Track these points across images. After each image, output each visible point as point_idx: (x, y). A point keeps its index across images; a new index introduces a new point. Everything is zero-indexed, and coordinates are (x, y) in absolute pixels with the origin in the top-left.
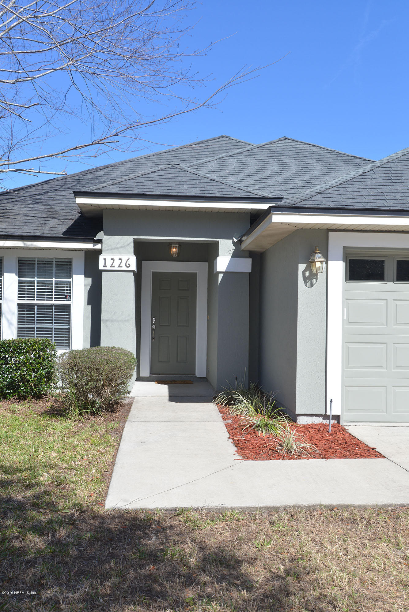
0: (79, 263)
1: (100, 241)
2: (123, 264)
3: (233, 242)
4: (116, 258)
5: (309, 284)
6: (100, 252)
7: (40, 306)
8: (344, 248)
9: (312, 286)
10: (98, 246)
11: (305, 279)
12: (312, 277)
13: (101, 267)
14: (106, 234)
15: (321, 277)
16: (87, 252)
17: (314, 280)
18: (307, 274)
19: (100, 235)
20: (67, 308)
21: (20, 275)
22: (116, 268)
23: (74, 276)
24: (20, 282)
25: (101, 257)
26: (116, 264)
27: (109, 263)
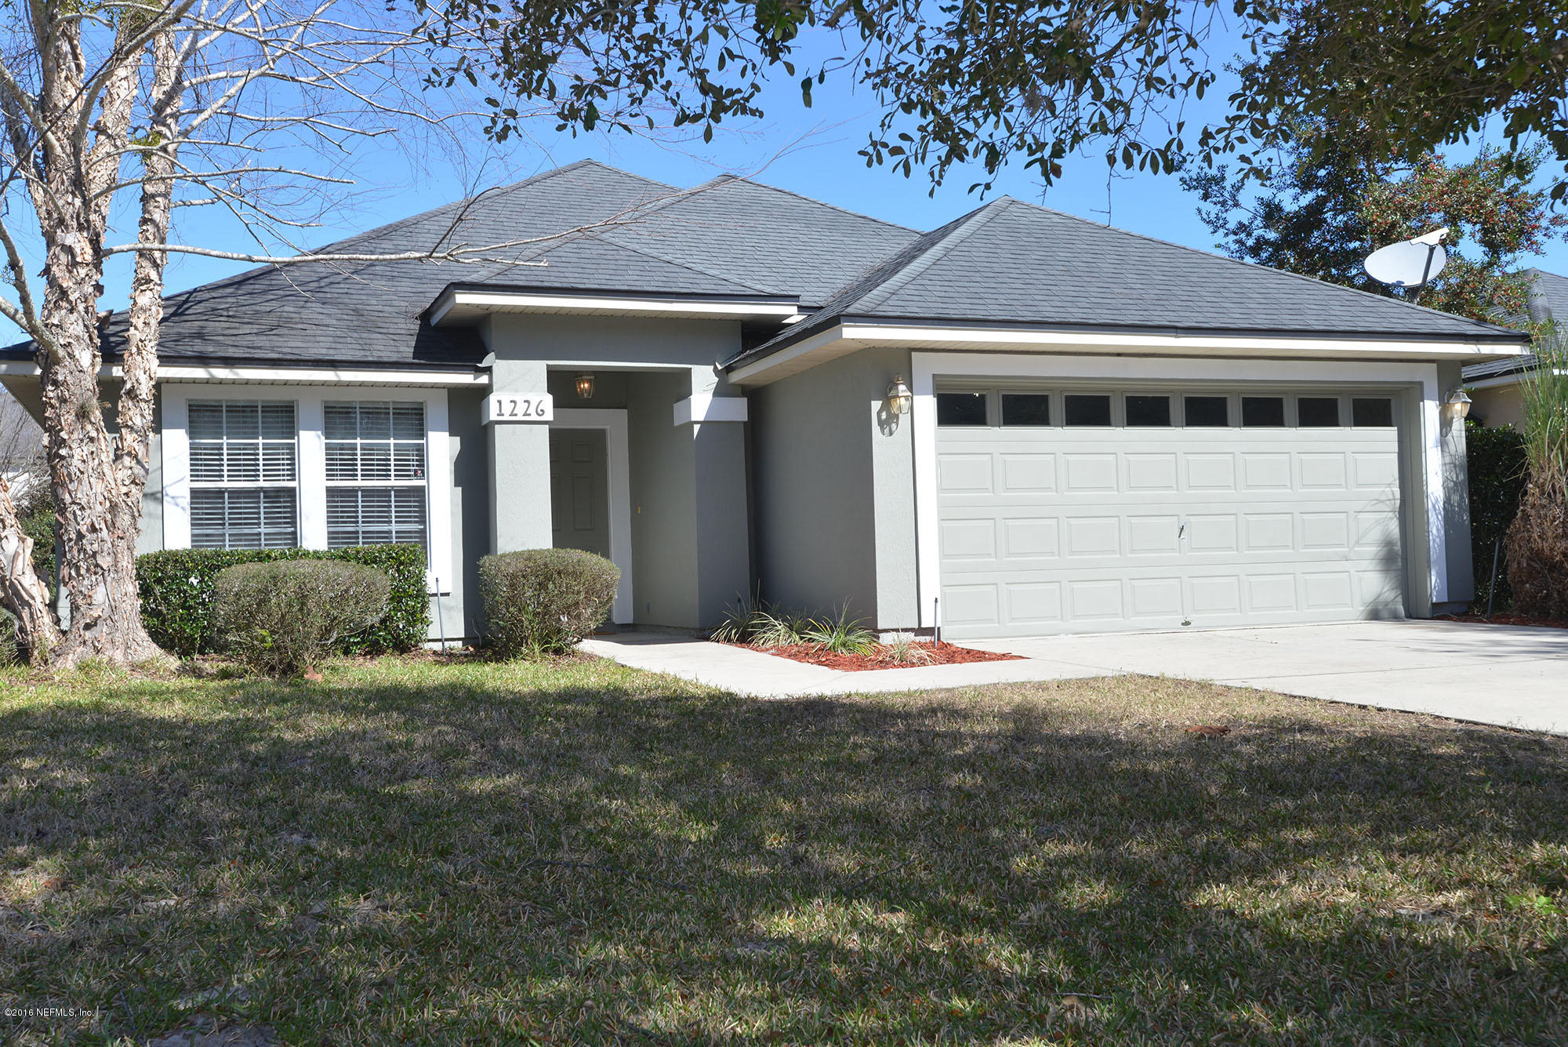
0: (437, 410)
1: (488, 370)
2: (532, 410)
3: (715, 370)
4: (519, 399)
5: (887, 431)
6: (485, 391)
7: (368, 492)
8: (934, 376)
9: (891, 434)
10: (484, 379)
11: (881, 423)
12: (889, 422)
13: (493, 416)
14: (498, 357)
15: (904, 419)
16: (454, 391)
17: (894, 426)
18: (884, 416)
19: (489, 360)
20: (419, 494)
22: (520, 418)
23: (430, 434)
24: (328, 447)
25: (493, 399)
26: (521, 409)
27: (507, 408)
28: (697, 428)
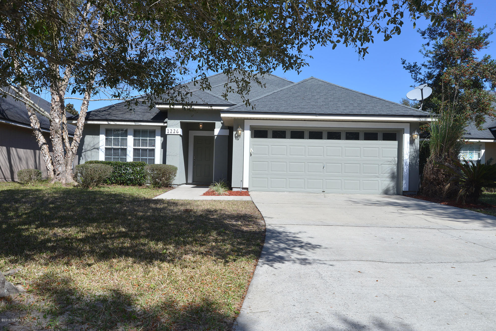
0: (158, 131)
1: (166, 122)
2: (175, 132)
3: (221, 123)
4: (173, 129)
5: (237, 139)
6: (166, 127)
7: (142, 150)
8: (250, 126)
9: (238, 140)
10: (166, 125)
11: (236, 137)
12: (238, 136)
13: (166, 133)
14: (169, 119)
15: (242, 136)
16: (162, 127)
17: (239, 138)
18: (236, 135)
19: (166, 120)
20: (153, 150)
21: (134, 136)
22: (173, 133)
23: (156, 137)
24: (134, 139)
25: (167, 129)
26: (173, 132)
27: (170, 132)
28: (216, 137)
